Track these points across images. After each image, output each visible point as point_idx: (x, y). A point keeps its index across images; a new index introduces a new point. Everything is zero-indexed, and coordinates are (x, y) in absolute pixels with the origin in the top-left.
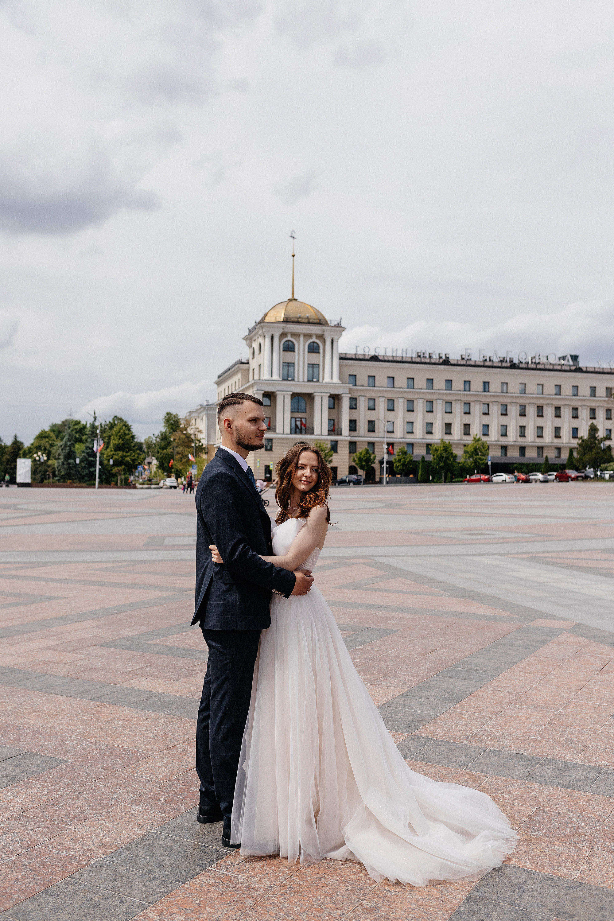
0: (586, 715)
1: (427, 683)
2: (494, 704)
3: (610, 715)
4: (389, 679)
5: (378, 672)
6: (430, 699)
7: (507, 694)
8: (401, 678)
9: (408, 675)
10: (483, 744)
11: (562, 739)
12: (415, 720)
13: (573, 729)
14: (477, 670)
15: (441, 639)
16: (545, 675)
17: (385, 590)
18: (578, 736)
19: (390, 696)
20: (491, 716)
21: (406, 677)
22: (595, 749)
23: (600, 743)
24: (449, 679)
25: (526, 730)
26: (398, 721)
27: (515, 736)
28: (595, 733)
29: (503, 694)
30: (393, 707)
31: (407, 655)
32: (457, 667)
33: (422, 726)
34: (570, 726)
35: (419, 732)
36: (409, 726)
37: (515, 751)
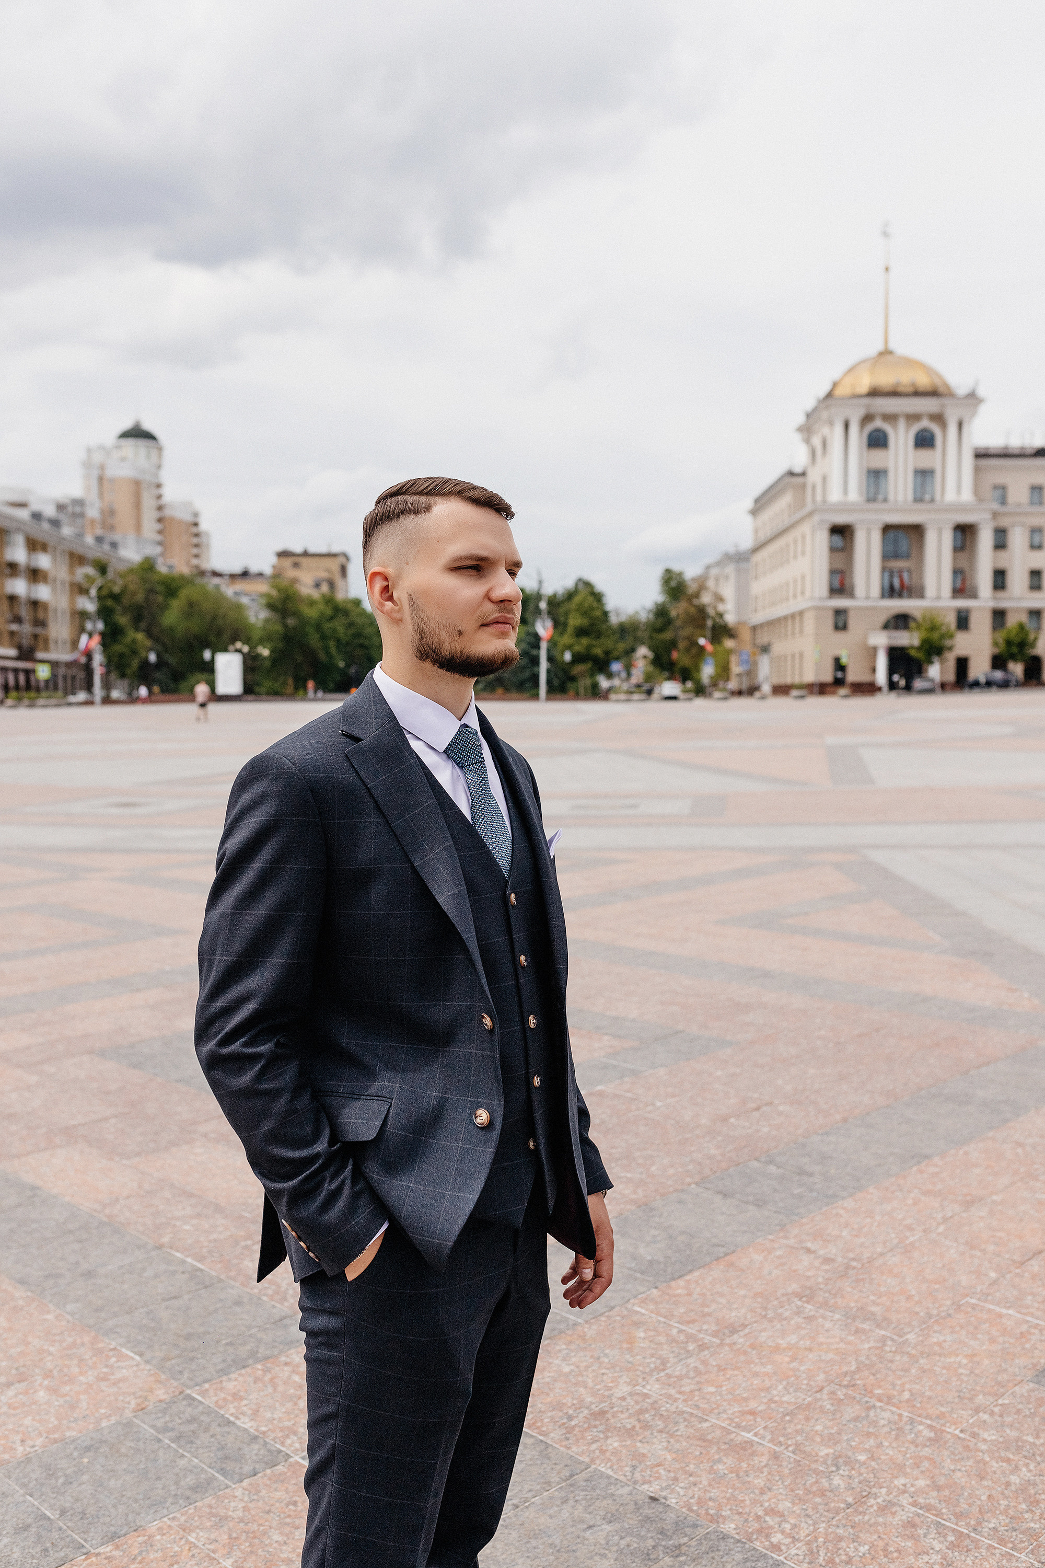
0: (965, 1361)
2: (756, 1295)
3: (1034, 1365)
7: (817, 1263)
10: (594, 1446)
11: (824, 1451)
13: (885, 1416)
14: (811, 1175)
15: (811, 1072)
16: (968, 1204)
17: (816, 932)
18: (880, 1445)
20: (707, 1339)
22: (886, 1508)
23: (921, 1483)
25: (753, 1405)
27: (705, 1425)
28: (937, 1440)
29: (806, 1260)
31: (689, 1114)
32: (769, 1162)
34: (889, 1400)
37: (653, 1489)
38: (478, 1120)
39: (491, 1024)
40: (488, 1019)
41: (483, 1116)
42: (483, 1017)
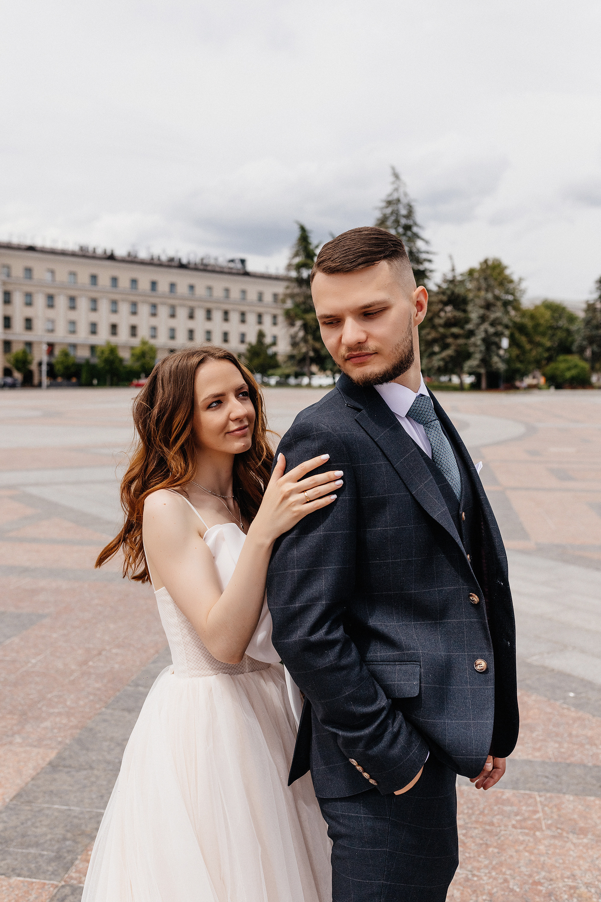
1: (91, 730)
4: (28, 728)
5: (11, 712)
6: (96, 772)
8: (47, 724)
9: (60, 714)
12: (69, 835)
15: (112, 626)
17: (35, 540)
19: (29, 771)
21: (58, 719)
24: (126, 714)
26: (37, 845)
30: (29, 802)
31: (59, 665)
32: (137, 685)
33: (82, 851)
35: (76, 872)
36: (58, 857)
38: (478, 668)
39: (478, 600)
40: (476, 596)
41: (481, 665)
42: (471, 596)
